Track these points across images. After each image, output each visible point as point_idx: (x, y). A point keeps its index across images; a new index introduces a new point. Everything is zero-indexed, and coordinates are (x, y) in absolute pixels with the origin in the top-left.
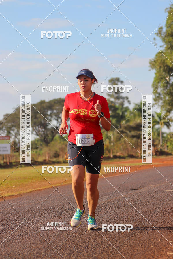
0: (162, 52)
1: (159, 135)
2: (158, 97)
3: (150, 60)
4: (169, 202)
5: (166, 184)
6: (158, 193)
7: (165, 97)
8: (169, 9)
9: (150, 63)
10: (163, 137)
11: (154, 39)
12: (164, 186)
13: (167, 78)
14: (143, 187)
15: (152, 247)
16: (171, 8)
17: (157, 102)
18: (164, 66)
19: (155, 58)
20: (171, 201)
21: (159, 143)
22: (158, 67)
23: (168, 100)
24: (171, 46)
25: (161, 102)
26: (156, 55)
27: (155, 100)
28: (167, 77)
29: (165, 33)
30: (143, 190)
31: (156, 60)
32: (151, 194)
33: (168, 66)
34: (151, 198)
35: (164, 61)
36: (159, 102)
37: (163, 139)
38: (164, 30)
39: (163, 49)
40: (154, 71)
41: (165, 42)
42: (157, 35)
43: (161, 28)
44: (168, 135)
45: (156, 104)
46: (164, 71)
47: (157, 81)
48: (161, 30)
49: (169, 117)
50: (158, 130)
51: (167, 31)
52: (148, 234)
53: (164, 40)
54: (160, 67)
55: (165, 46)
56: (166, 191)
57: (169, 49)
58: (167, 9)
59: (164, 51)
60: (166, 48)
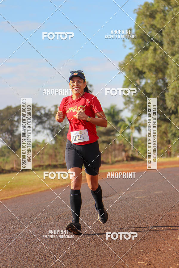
0: (131, 55)
1: (129, 140)
2: (128, 101)
3: (119, 63)
4: (140, 210)
5: (137, 190)
6: (129, 200)
7: (135, 101)
8: (138, 10)
9: (120, 66)
10: (134, 142)
12: (135, 192)
13: (138, 82)
14: (114, 194)
16: (139, 9)
17: (127, 106)
18: (134, 69)
19: (125, 61)
20: (142, 208)
21: (130, 149)
22: (128, 70)
23: (138, 104)
24: (140, 48)
25: (131, 107)
26: (126, 58)
27: (125, 104)
28: (137, 80)
29: (134, 34)
30: (114, 197)
31: (125, 62)
32: (122, 202)
33: (137, 69)
34: (122, 205)
35: (134, 63)
36: (129, 106)
37: (135, 144)
38: (134, 31)
39: (132, 51)
40: (124, 74)
41: (135, 44)
44: (139, 139)
45: (126, 108)
46: (134, 73)
47: (127, 85)
49: (140, 121)
50: (129, 135)
51: (136, 32)
52: (118, 243)
53: (133, 42)
54: (130, 70)
55: (134, 48)
56: (137, 197)
57: (138, 51)
58: (135, 10)
59: (134, 54)
60: (135, 50)
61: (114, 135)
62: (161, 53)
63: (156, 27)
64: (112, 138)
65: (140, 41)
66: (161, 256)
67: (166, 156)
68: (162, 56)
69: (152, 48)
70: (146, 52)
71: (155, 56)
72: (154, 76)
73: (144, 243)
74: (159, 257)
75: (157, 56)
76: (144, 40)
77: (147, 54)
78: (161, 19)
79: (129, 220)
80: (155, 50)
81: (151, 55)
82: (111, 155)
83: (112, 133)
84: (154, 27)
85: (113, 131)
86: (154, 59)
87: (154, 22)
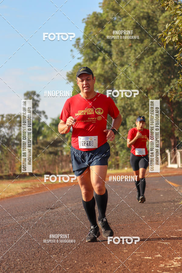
0: (79, 64)
3: (67, 73)
4: (87, 222)
6: (76, 212)
8: (86, 20)
9: (68, 75)
11: (72, 51)
14: (60, 206)
15: (68, 270)
16: (88, 18)
19: (73, 71)
24: (89, 58)
26: (74, 68)
29: (82, 44)
30: (60, 209)
32: (68, 213)
34: (68, 217)
38: (82, 41)
39: (81, 61)
40: (72, 84)
41: (83, 54)
42: (75, 47)
43: (79, 39)
48: (78, 41)
51: (84, 42)
52: (63, 255)
53: (81, 52)
55: (83, 58)
57: (87, 61)
58: (84, 19)
59: (82, 64)
60: (84, 60)
61: (61, 146)
62: (109, 63)
63: (105, 37)
64: (59, 149)
65: (89, 51)
66: (107, 269)
67: (114, 168)
68: (111, 66)
69: (100, 58)
70: (94, 62)
71: (104, 66)
72: (102, 86)
73: (90, 255)
74: (105, 270)
75: (105, 66)
76: (92, 50)
77: (96, 65)
78: (109, 29)
79: (75, 233)
80: (104, 60)
81: (100, 65)
82: (58, 167)
83: (59, 144)
84: (103, 37)
85: (60, 142)
86: (103, 69)
87: (103, 32)
